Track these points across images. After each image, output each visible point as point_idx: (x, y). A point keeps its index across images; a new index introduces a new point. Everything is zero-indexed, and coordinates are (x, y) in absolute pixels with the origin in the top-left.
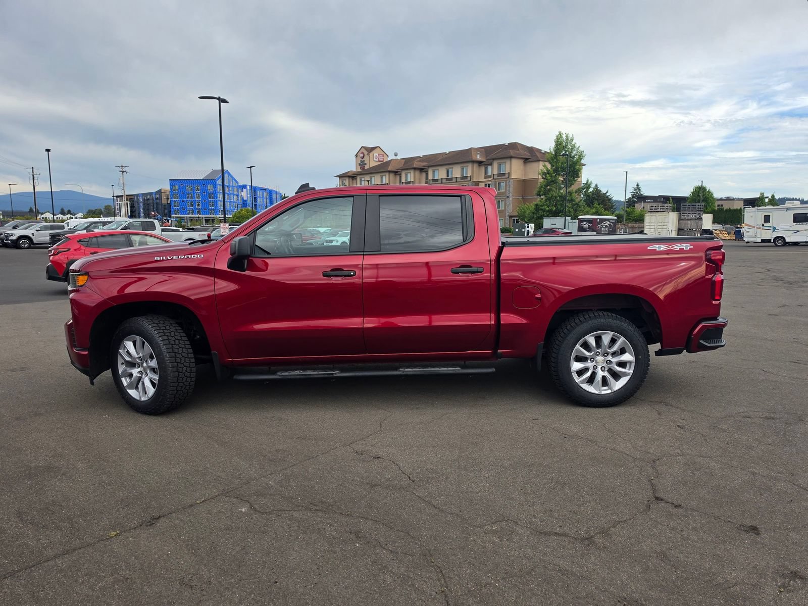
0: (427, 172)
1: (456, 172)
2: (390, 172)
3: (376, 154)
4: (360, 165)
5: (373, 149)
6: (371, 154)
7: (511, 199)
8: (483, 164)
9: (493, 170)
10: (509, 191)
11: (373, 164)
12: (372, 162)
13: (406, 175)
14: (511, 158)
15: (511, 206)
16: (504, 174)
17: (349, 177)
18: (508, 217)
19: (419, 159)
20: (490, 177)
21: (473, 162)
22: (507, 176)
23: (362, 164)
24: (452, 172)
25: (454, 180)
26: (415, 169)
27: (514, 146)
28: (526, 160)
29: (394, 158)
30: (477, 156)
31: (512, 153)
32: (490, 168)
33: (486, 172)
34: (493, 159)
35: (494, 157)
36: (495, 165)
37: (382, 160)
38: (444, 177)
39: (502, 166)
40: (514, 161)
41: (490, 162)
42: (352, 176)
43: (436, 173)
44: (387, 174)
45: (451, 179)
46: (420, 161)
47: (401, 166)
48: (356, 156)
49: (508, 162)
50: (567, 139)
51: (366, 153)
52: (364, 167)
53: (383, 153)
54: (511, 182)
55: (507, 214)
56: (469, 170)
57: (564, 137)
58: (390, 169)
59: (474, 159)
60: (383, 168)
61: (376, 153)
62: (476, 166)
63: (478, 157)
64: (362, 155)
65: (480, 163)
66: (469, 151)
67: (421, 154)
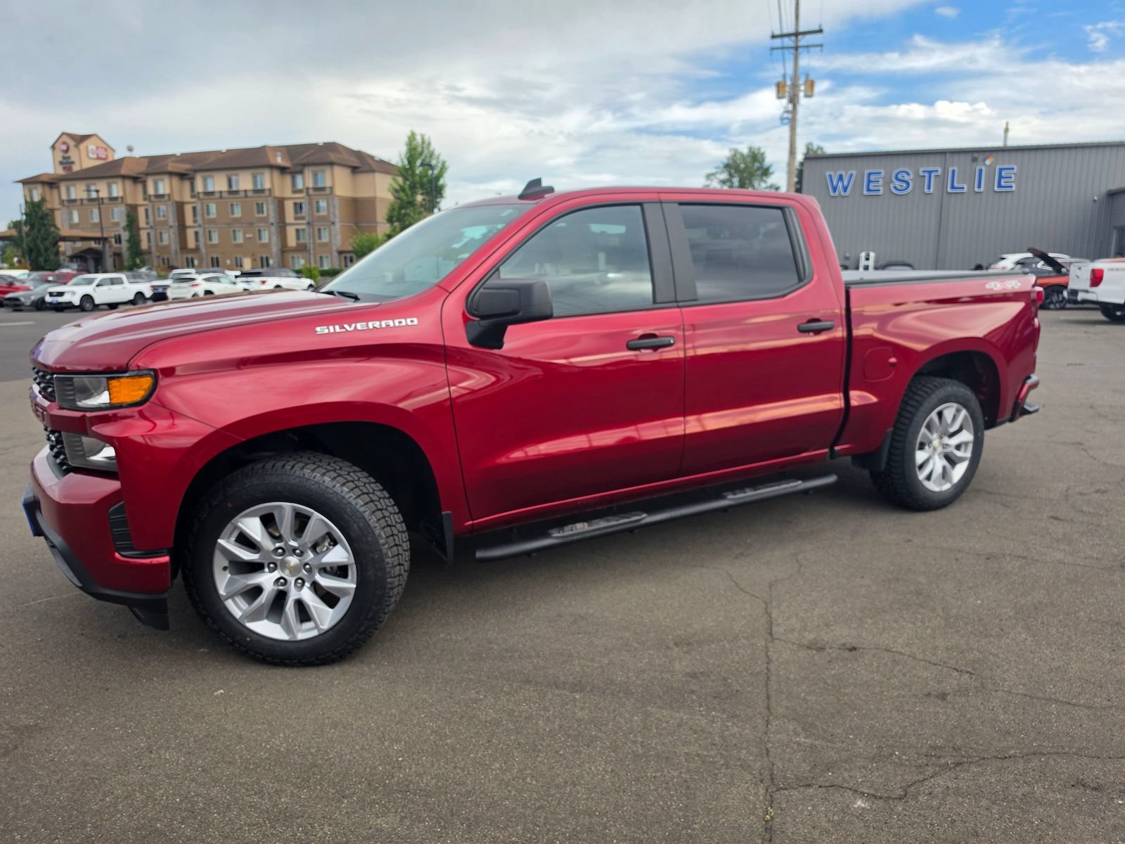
0: (192, 180)
1: (244, 182)
2: (124, 177)
3: (92, 147)
4: (61, 163)
5: (84, 138)
6: (82, 146)
7: (338, 226)
8: (288, 171)
9: (306, 180)
10: (334, 213)
11: (88, 163)
12: (85, 159)
13: (156, 184)
14: (332, 164)
15: (339, 237)
16: (323, 189)
17: (43, 183)
18: (335, 254)
19: (174, 159)
20: (300, 191)
21: (272, 167)
22: (328, 191)
23: (66, 163)
24: (237, 182)
25: (242, 194)
26: (171, 174)
27: (331, 147)
28: (355, 170)
29: (128, 154)
30: (276, 159)
31: (332, 157)
32: (299, 179)
33: (294, 184)
34: (304, 165)
35: (305, 161)
36: (308, 173)
37: (103, 156)
38: (225, 188)
39: (320, 176)
40: (337, 170)
41: (299, 168)
42: (51, 183)
43: (210, 182)
44: (120, 181)
45: (237, 192)
46: (177, 161)
47: (143, 168)
48: (53, 147)
49: (328, 170)
50: (423, 142)
51: (71, 143)
52: (70, 169)
53: (105, 146)
54: (336, 202)
55: (334, 248)
56: (267, 180)
57: (419, 139)
58: (124, 171)
59: (272, 162)
60: (109, 171)
61: (91, 145)
62: (276, 174)
63: (279, 160)
64: (64, 147)
65: (283, 170)
66: (261, 151)
67: (178, 151)
